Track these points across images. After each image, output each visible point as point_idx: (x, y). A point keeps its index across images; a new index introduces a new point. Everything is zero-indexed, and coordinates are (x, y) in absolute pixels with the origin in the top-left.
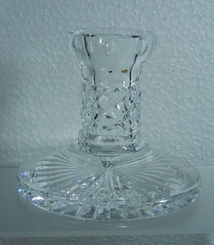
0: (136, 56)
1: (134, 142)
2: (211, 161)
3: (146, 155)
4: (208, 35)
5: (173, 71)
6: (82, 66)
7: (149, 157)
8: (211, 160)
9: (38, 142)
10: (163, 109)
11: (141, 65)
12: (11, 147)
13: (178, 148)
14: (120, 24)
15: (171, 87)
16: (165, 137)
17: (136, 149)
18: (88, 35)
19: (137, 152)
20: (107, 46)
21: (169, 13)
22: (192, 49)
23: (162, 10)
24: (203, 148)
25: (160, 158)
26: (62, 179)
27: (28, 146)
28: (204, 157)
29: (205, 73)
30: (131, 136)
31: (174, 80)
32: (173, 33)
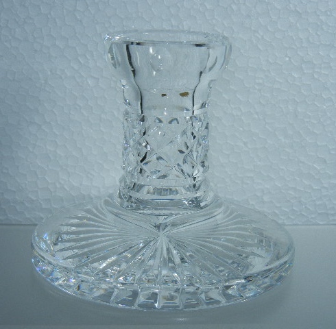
0: (201, 73)
1: (198, 195)
2: (312, 218)
3: (216, 214)
4: (310, 39)
5: (260, 90)
6: (123, 86)
7: (220, 216)
8: (313, 216)
9: (68, 189)
10: (245, 144)
11: (209, 84)
12: (30, 196)
13: (266, 198)
14: (185, 23)
15: (257, 113)
16: (248, 184)
17: (202, 204)
18: (132, 43)
19: (202, 208)
20: (159, 57)
21: (255, 7)
22: (287, 59)
23: (244, 4)
24: (302, 199)
25: (235, 218)
26: (95, 247)
27: (53, 194)
28: (303, 213)
29: (305, 93)
30: (194, 186)
31: (260, 103)
32: (260, 37)
